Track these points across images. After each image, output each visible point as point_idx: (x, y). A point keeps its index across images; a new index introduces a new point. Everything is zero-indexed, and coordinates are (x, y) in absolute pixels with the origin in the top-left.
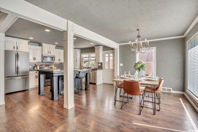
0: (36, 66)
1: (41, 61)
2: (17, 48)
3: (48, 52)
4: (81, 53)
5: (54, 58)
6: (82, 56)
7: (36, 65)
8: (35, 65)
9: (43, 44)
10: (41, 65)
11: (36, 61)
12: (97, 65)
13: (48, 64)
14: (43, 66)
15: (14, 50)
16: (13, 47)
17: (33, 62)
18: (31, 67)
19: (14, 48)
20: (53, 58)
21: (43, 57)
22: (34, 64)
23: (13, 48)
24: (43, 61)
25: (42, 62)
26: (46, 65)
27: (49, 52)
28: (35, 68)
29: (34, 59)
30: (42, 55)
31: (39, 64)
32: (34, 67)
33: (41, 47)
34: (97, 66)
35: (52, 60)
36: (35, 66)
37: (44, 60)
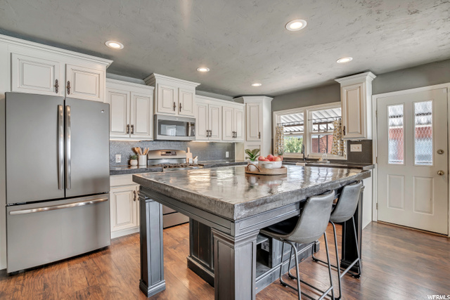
0: (135, 155)
1: (150, 137)
2: (68, 88)
3: (174, 107)
4: (274, 109)
5: (193, 125)
6: (276, 121)
7: (136, 153)
8: (133, 150)
9: (159, 78)
10: (152, 152)
11: (134, 138)
12: (345, 150)
13: (173, 147)
14: (158, 155)
15: (55, 94)
16: (53, 83)
17: (128, 142)
18: (118, 159)
19: (56, 86)
20: (189, 126)
21: (159, 124)
22: (130, 148)
23: (52, 88)
24: (159, 137)
25: (155, 140)
26: (168, 153)
27: (177, 105)
28: (134, 162)
29: (130, 129)
30: (155, 116)
31: (145, 150)
32: (131, 158)
33: (149, 89)
34: (345, 153)
35: (188, 135)
36: (133, 154)
37: (160, 134)
